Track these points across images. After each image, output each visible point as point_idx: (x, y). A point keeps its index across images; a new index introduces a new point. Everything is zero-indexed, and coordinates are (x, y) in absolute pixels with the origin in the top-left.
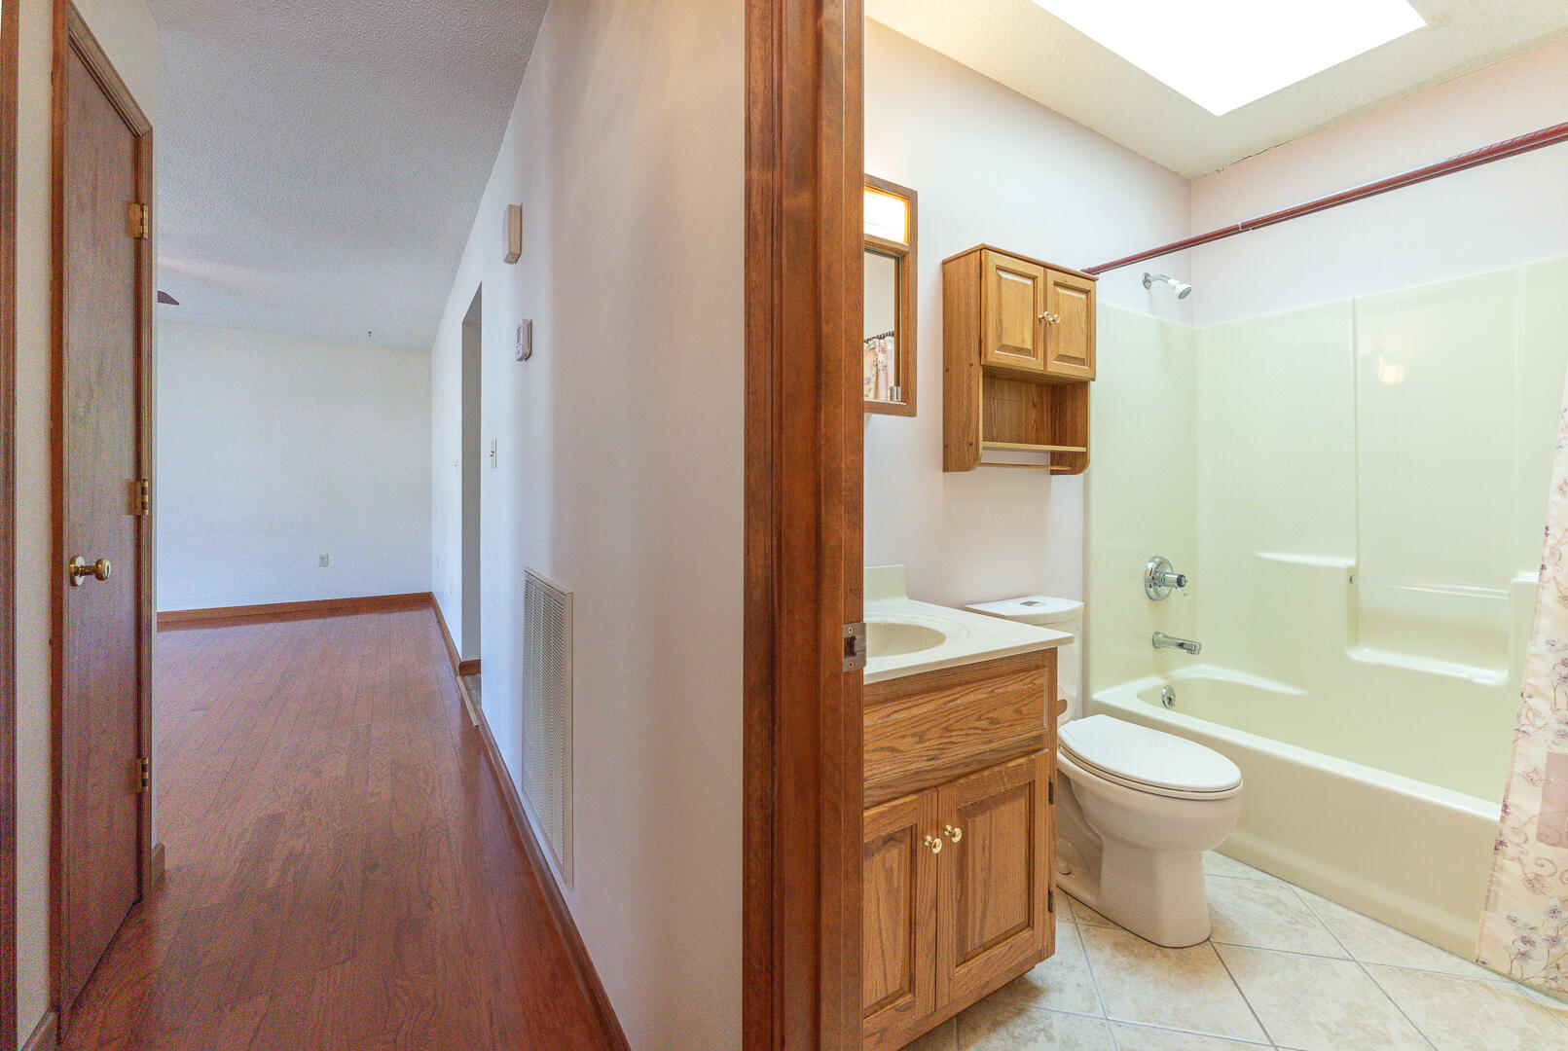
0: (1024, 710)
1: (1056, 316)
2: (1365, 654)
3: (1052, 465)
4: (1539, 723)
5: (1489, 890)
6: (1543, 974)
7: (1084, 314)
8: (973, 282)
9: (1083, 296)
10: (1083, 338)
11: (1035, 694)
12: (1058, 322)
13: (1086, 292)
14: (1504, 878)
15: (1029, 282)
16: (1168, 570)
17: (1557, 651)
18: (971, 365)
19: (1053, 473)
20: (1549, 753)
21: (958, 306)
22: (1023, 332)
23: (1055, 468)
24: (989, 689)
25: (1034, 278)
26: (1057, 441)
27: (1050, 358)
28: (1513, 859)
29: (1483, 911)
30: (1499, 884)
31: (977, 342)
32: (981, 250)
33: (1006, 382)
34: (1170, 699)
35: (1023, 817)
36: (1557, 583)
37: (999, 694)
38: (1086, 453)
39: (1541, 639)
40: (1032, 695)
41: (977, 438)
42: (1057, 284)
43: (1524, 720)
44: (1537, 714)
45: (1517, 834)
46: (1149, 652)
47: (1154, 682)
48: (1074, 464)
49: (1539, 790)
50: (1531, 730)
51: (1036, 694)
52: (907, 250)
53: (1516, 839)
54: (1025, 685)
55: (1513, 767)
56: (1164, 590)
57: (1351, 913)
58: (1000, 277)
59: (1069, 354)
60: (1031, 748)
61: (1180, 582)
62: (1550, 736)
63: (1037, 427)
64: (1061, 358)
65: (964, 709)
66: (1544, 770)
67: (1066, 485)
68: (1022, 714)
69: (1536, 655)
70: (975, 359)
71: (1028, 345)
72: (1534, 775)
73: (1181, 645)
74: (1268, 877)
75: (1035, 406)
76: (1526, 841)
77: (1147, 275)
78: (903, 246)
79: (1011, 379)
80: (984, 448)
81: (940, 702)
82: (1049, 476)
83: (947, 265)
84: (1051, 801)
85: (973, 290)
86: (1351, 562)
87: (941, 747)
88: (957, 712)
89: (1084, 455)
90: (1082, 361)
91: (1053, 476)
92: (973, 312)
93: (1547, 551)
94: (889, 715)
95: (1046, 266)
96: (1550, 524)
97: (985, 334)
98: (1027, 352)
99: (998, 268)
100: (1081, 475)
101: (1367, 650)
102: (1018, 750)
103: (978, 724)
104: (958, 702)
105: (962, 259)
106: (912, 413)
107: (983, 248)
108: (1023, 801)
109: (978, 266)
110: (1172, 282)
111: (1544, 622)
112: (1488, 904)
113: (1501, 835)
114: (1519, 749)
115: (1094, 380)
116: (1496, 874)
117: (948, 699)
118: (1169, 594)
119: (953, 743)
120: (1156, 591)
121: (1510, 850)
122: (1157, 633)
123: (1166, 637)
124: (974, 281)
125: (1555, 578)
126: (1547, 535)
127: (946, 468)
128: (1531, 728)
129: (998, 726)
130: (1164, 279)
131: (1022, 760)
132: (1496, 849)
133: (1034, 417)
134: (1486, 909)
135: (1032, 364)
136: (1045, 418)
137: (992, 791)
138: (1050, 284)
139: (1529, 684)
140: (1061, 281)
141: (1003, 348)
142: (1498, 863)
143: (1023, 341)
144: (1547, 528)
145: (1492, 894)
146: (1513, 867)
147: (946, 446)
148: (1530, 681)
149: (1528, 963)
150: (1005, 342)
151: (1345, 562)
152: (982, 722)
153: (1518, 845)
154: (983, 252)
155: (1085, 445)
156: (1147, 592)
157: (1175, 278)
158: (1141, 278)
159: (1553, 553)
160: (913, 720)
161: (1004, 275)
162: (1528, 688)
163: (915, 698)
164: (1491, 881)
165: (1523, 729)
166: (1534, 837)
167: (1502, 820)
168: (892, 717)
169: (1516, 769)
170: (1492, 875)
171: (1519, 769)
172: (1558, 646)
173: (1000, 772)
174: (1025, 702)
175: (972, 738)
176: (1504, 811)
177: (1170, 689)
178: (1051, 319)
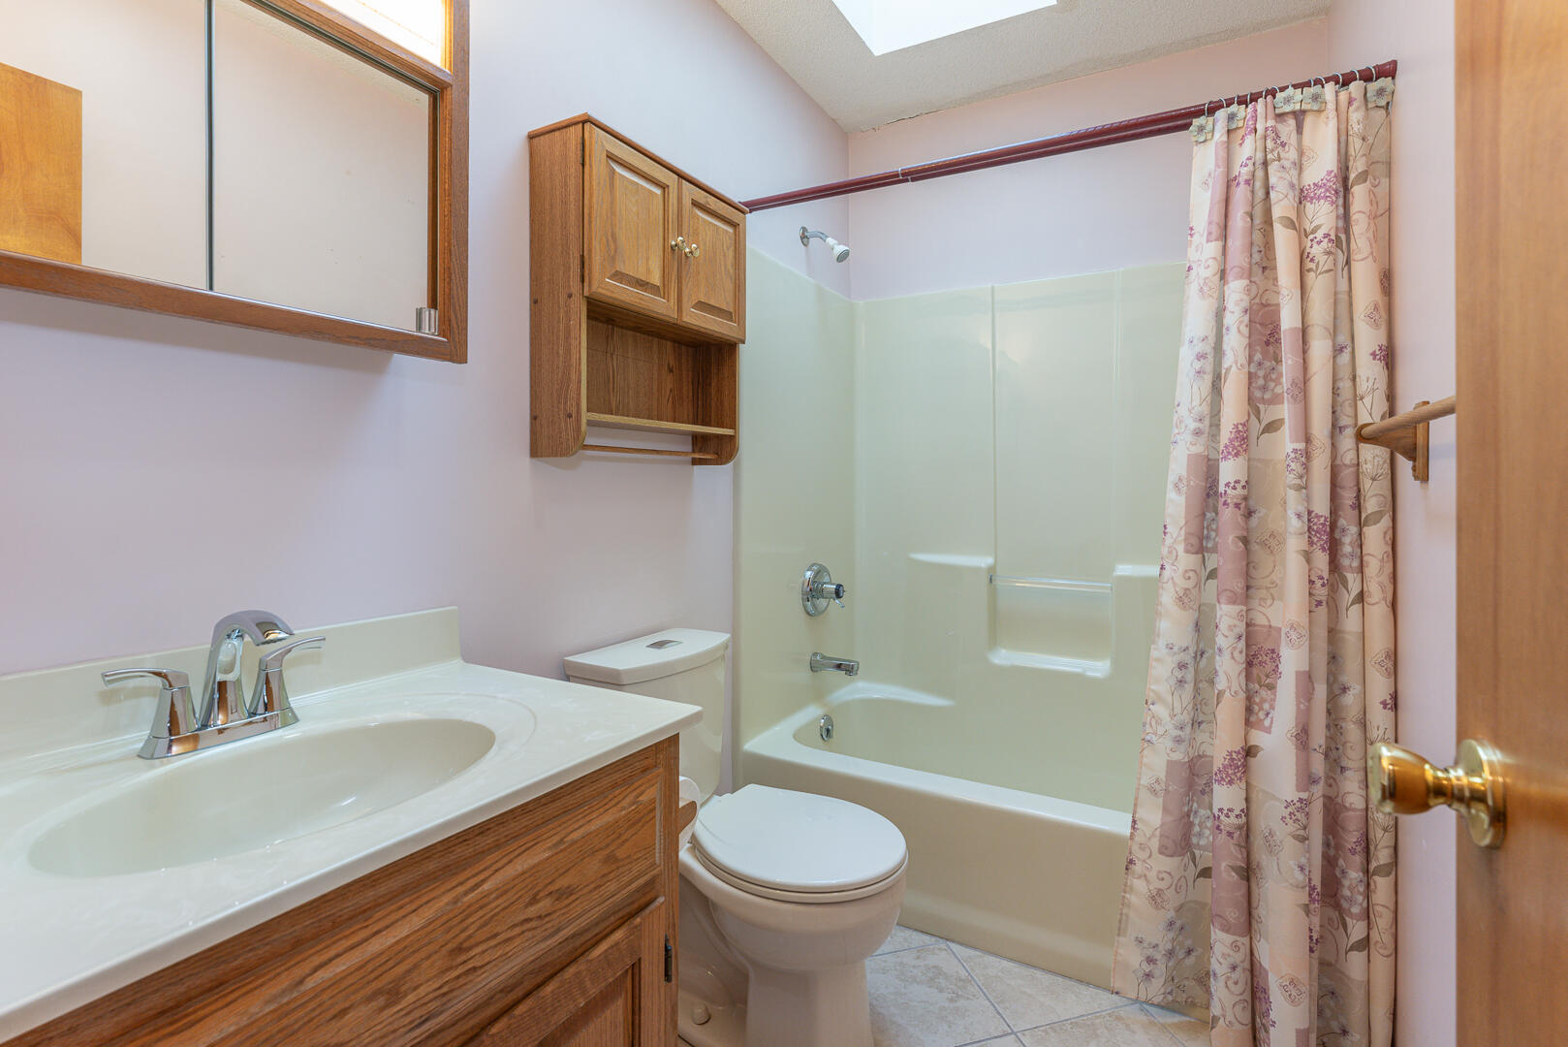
0: (620, 853)
1: (694, 245)
2: (1004, 657)
3: (694, 452)
4: (1161, 731)
5: (1121, 914)
6: (1162, 991)
7: (731, 254)
8: (573, 170)
9: (730, 230)
10: (729, 286)
11: (639, 820)
12: (697, 254)
13: (734, 225)
14: (1133, 898)
15: (658, 191)
16: (826, 579)
17: (1175, 654)
18: (570, 296)
19: (695, 462)
20: (1168, 761)
21: (551, 206)
22: (648, 259)
23: (697, 456)
24: (556, 838)
25: (664, 187)
26: (700, 420)
27: (687, 304)
28: (1140, 877)
29: (1117, 938)
30: (1129, 906)
31: (577, 262)
32: (584, 122)
33: (630, 333)
34: (828, 730)
35: (621, 1030)
36: (1174, 584)
37: (575, 842)
38: (734, 436)
39: (1162, 643)
40: (634, 824)
41: (578, 405)
42: (695, 204)
43: (1148, 729)
44: (1159, 722)
45: (1143, 849)
46: (804, 675)
47: (812, 713)
48: (715, 449)
49: (1161, 800)
50: (1155, 739)
51: (640, 818)
52: (448, 80)
53: (1144, 855)
54: (624, 808)
55: (1140, 779)
56: (822, 603)
57: (1005, 963)
58: (613, 171)
59: (712, 302)
60: (636, 906)
61: (838, 594)
62: (1170, 744)
63: (674, 397)
64: (702, 306)
65: (497, 898)
66: (1164, 779)
67: (711, 478)
68: (617, 860)
69: (1158, 660)
70: (575, 286)
71: (656, 279)
72: (1156, 785)
73: (839, 667)
74: (927, 938)
75: (671, 371)
76: (1150, 856)
77: (804, 229)
78: (440, 70)
79: (636, 329)
80: (590, 423)
81: (446, 899)
82: (691, 466)
83: (536, 140)
84: (668, 977)
85: (573, 182)
86: (989, 561)
87: (445, 989)
88: (481, 908)
89: (732, 439)
90: (727, 315)
91: (695, 467)
92: (573, 218)
93: (1165, 551)
94: (301, 982)
95: (681, 176)
96: (1168, 521)
97: (590, 251)
98: (655, 289)
99: (610, 157)
100: (730, 465)
101: (1004, 651)
102: (612, 919)
103: (532, 911)
104: (486, 886)
105: (557, 133)
106: (461, 358)
107: (586, 121)
108: (620, 1002)
109: (580, 147)
110: (830, 241)
111: (1164, 625)
112: (1120, 931)
113: (1130, 853)
114: (1145, 760)
115: (744, 343)
116: (1127, 896)
117: (461, 889)
118: (826, 608)
119: (474, 969)
120: (814, 606)
121: (1138, 868)
122: (815, 654)
123: (824, 657)
124: (574, 168)
125: (1172, 579)
126: (1165, 533)
127: (535, 452)
128: (1154, 736)
129: (573, 897)
130: (822, 236)
131: (618, 935)
132: (1127, 869)
133: (669, 386)
134: (1119, 935)
135: (661, 307)
136: (685, 388)
137: (562, 1016)
138: (687, 202)
139: (1153, 691)
140: (702, 201)
141: (618, 276)
142: (1129, 884)
143: (648, 271)
144: (1165, 527)
145: (1124, 917)
146: (1139, 885)
147: (534, 418)
148: (1153, 687)
149: (1151, 982)
150: (621, 267)
151: (985, 561)
152: (541, 904)
153: (1144, 861)
154: (587, 126)
155: (733, 425)
156: (805, 607)
157: (833, 237)
158: (798, 233)
159: (1170, 552)
160: (370, 967)
161: (619, 170)
162: (1151, 694)
163: (378, 915)
164: (1123, 905)
165: (1148, 738)
166: (1157, 851)
167: (1132, 834)
168: (310, 984)
169: (1142, 782)
170: (1124, 897)
171: (1144, 781)
172: (1176, 649)
173: (577, 974)
174: (624, 838)
175: (517, 942)
176: (1133, 827)
177: (828, 719)
178: (687, 250)
